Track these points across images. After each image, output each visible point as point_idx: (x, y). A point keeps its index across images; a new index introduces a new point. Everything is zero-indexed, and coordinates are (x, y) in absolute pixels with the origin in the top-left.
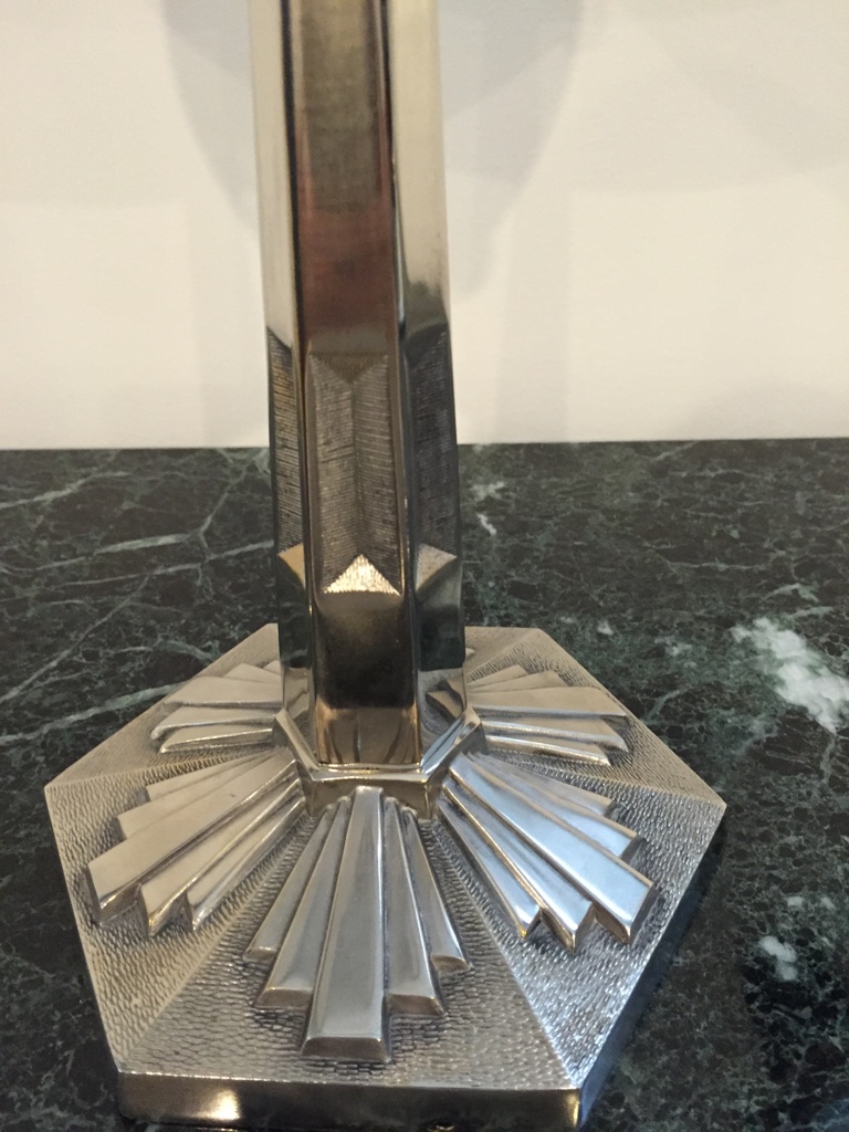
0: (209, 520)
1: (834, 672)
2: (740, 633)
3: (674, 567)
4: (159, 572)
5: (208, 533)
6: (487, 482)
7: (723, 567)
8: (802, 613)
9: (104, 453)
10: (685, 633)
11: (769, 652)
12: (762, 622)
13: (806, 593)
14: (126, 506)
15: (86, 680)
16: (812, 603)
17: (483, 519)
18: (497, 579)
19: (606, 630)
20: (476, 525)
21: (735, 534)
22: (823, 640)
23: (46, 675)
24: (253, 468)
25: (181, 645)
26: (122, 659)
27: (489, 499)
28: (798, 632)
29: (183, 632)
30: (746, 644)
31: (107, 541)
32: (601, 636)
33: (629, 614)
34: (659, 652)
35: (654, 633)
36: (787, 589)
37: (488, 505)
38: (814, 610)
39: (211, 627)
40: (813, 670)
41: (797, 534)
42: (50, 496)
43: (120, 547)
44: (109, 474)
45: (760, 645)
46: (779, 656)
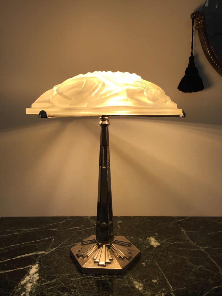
0: (83, 225)
1: (157, 242)
2: (148, 238)
3: (141, 231)
4: (77, 231)
5: (83, 227)
6: (119, 221)
7: (148, 231)
8: (156, 236)
9: (67, 217)
10: (141, 238)
11: (151, 240)
12: (151, 237)
13: (157, 234)
14: (72, 223)
15: (71, 242)
16: (157, 235)
17: (118, 225)
18: (119, 232)
19: (132, 238)
20: (117, 226)
21: (150, 228)
22: (157, 239)
23: (66, 241)
24: (88, 219)
25: (81, 238)
26: (75, 240)
27: (119, 223)
28: (155, 238)
29: (81, 237)
30: (148, 240)
31: (70, 228)
32: (131, 238)
33: (135, 236)
34: (138, 240)
35: (138, 238)
36: (155, 234)
37: (119, 224)
38: (157, 236)
39: (84, 237)
40: (155, 242)
41: (158, 228)
42: (61, 222)
43: (72, 228)
44: (68, 220)
45: (150, 239)
46: (152, 240)
